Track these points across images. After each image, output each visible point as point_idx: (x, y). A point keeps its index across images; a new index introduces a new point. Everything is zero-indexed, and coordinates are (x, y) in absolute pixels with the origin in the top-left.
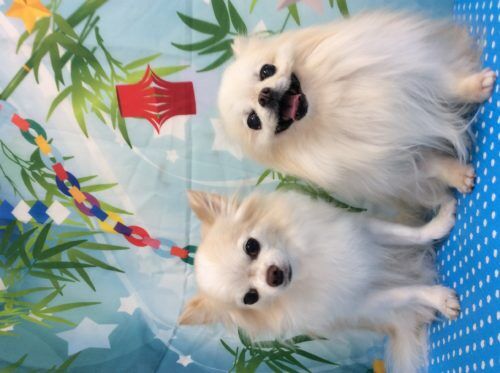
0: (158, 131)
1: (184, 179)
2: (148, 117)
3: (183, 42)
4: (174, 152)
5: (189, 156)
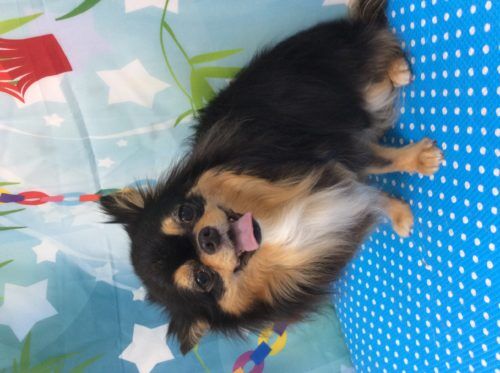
0: (22, 100)
1: (78, 139)
4: (54, 115)
5: (78, 116)
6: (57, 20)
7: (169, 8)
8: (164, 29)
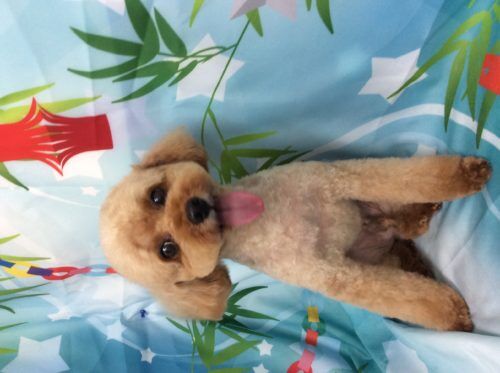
0: (61, 173)
2: (42, 158)
3: (87, 68)
6: (113, 102)
7: (215, 97)
8: (208, 115)
